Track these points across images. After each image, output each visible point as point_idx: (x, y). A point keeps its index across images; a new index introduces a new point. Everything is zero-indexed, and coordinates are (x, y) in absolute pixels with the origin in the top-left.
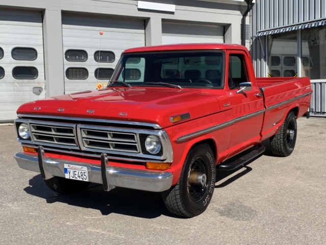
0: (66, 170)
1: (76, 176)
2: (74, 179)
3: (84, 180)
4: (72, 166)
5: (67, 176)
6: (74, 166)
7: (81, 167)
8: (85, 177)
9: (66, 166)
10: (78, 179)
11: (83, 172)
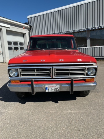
0: (46, 88)
1: (52, 90)
2: (51, 91)
3: (57, 91)
4: (50, 86)
5: (47, 91)
6: (51, 86)
7: (56, 86)
8: (58, 90)
9: (46, 86)
10: (54, 91)
11: (57, 88)
